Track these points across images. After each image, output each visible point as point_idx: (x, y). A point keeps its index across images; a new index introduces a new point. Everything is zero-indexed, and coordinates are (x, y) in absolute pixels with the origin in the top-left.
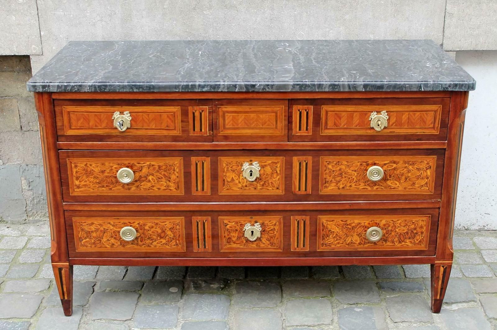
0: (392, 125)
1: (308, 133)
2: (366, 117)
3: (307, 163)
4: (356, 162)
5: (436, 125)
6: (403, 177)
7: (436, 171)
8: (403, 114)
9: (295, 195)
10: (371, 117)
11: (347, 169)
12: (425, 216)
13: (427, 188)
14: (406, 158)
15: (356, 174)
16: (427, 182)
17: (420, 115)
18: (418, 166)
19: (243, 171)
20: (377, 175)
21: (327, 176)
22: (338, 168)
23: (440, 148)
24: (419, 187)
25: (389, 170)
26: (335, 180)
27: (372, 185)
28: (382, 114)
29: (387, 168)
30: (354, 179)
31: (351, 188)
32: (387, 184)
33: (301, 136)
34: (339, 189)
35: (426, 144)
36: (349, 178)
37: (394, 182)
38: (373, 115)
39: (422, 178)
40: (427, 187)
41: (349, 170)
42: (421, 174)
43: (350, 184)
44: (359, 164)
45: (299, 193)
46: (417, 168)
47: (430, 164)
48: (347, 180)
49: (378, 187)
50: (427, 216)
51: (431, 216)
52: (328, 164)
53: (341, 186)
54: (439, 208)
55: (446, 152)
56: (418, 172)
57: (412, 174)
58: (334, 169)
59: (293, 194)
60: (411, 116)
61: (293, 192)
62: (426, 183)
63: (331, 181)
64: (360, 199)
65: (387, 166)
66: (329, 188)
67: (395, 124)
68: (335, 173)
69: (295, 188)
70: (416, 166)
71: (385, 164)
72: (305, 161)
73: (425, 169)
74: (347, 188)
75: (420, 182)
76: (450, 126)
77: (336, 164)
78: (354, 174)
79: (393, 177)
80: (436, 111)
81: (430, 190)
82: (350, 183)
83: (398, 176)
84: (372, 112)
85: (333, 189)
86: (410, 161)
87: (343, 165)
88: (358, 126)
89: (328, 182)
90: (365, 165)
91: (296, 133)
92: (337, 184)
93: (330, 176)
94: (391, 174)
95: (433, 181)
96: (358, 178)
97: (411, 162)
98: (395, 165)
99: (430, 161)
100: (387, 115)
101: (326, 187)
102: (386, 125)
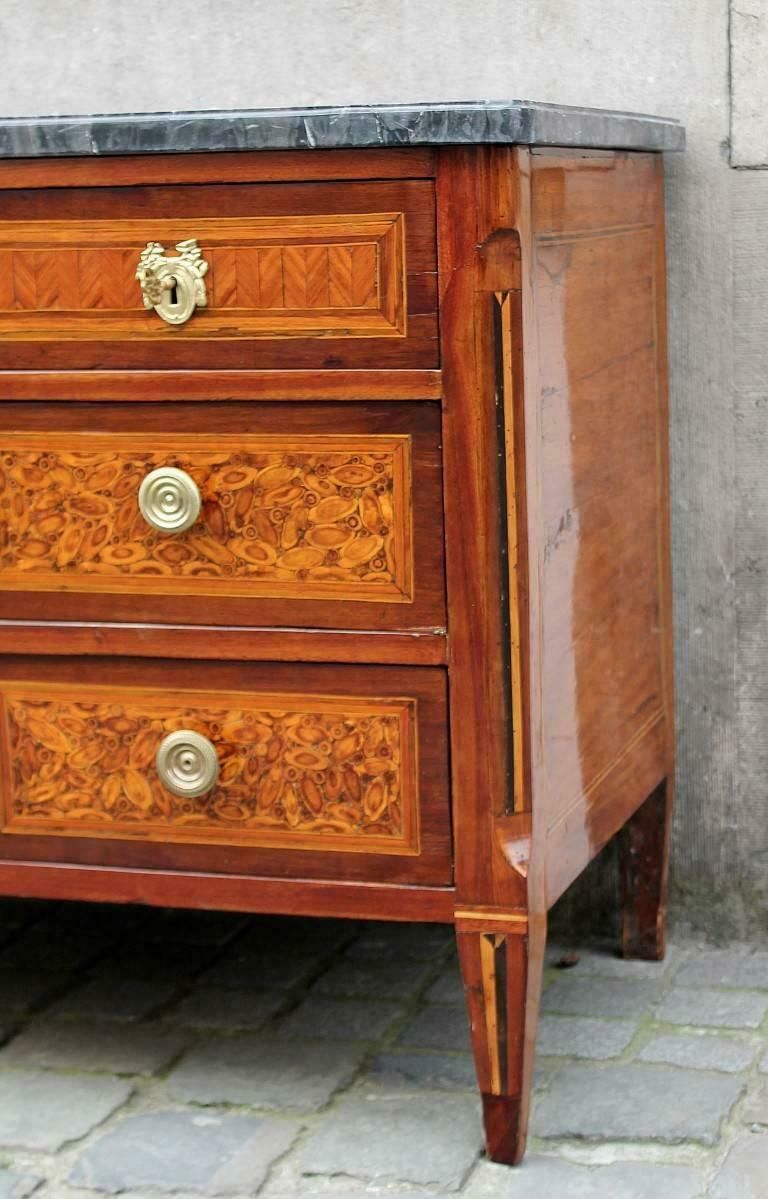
0: (224, 301)
2: (128, 265)
4: (109, 456)
5: (393, 300)
6: (290, 526)
7: (415, 500)
8: (264, 252)
10: (141, 264)
11: (80, 486)
12: (393, 704)
13: (388, 577)
14: (293, 443)
15: (112, 509)
16: (383, 549)
17: (325, 257)
18: (342, 475)
20: (173, 508)
22: (46, 482)
23: (416, 398)
24: (354, 571)
25: (235, 492)
26: (38, 530)
27: (175, 556)
28: (181, 254)
29: (224, 485)
30: (105, 527)
31: (101, 566)
32: (231, 552)
34: (56, 568)
35: (357, 380)
36: (89, 525)
37: (255, 547)
38: (152, 258)
39: (364, 532)
40: (386, 570)
41: (87, 488)
42: (358, 511)
43: (96, 550)
44: (119, 464)
46: (339, 487)
47: (389, 469)
48: (83, 532)
49: (198, 564)
50: (401, 703)
51: (415, 701)
52: (10, 462)
53: (65, 558)
54: (444, 667)
55: (445, 417)
56: (345, 505)
57: (321, 515)
58: (32, 486)
60: (292, 260)
62: (381, 555)
63: (26, 534)
64: (135, 616)
65: (222, 474)
66: (25, 564)
67: (233, 297)
68: (38, 502)
70: (332, 479)
71: (216, 468)
73: (369, 491)
74: (87, 565)
75: (356, 546)
76: (446, 298)
77: (36, 464)
78: (106, 506)
79: (251, 521)
80: (383, 239)
81: (399, 584)
82: (95, 544)
83: (268, 518)
84: (145, 246)
85: (34, 569)
86: (309, 456)
87: (62, 467)
88: (100, 305)
89: (14, 537)
90: (143, 471)
92: (48, 547)
93: (20, 514)
94: (241, 512)
95: (406, 547)
96: (123, 525)
97: (311, 462)
98: (252, 474)
99: (386, 456)
100: (200, 258)
101: (10, 560)
102: (202, 299)
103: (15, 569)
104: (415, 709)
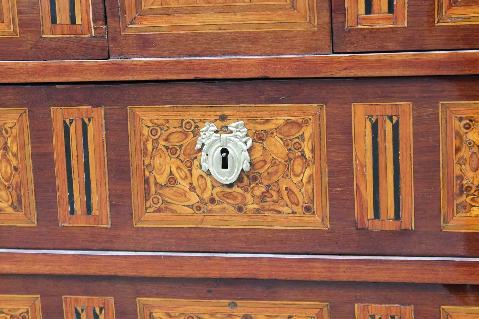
1: (396, 20)
3: (398, 122)
9: (364, 230)
19: (200, 150)
21: (466, 168)
33: (371, 31)
45: (376, 226)
52: (468, 127)
59: (357, 229)
61: (356, 223)
66: (476, 211)
69: (363, 208)
72: (391, 118)
89: (469, 188)
91: (357, 24)
93: (475, 170)
101: (464, 207)
103: (468, 214)
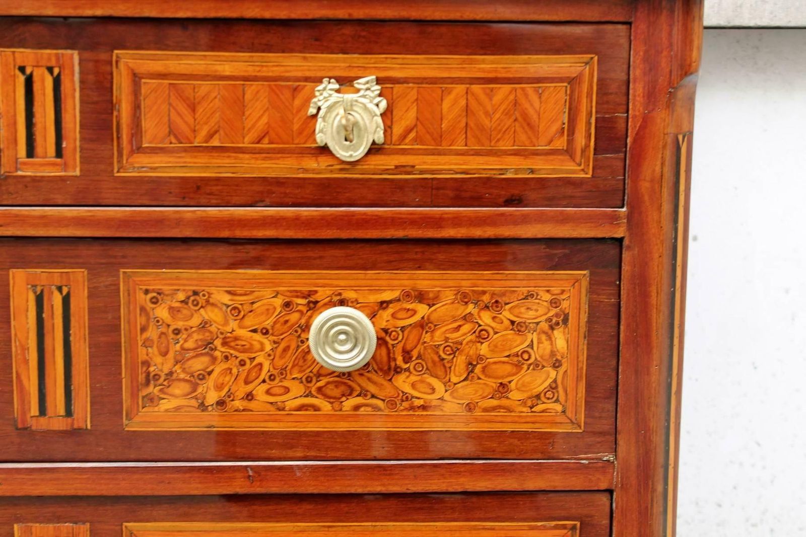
0: (403, 137)
1: (65, 167)
2: (297, 102)
3: (68, 294)
4: (268, 293)
5: (580, 140)
6: (460, 361)
7: (590, 331)
8: (444, 93)
9: (25, 431)
10: (315, 100)
11: (233, 324)
12: (556, 527)
13: (559, 408)
14: (465, 279)
15: (268, 347)
16: (555, 381)
17: (512, 97)
18: (516, 311)
20: (348, 347)
21: (153, 351)
22: (195, 321)
23: (600, 235)
24: (523, 402)
25: (403, 329)
26: (184, 370)
27: (336, 392)
28: (358, 91)
29: (392, 322)
30: (260, 365)
31: (252, 405)
32: (397, 388)
33: (34, 179)
34: (203, 407)
35: (540, 219)
36: (242, 363)
37: (422, 381)
38: (325, 94)
39: (537, 365)
40: (557, 401)
41: (241, 327)
42: (531, 345)
43: (249, 388)
44: (278, 302)
45: (43, 424)
46: (513, 322)
47: (565, 305)
48: (235, 371)
49: (360, 400)
50: (564, 527)
51: (578, 524)
52: (155, 301)
53: (212, 397)
54: (610, 492)
55: (626, 255)
56: (519, 339)
57: (494, 349)
58: (180, 324)
59: (17, 429)
60: (477, 99)
61: (15, 421)
62: (553, 387)
63: (171, 373)
64: (290, 453)
65: (390, 311)
66: (166, 404)
67: (412, 135)
68: (186, 341)
69: (25, 404)
70: (506, 314)
71: (384, 305)
72: (60, 289)
73: (545, 326)
74: (238, 404)
75: (527, 379)
76: (635, 141)
77: (184, 302)
78: (262, 344)
79: (419, 357)
80: (574, 81)
81: (569, 413)
82: (247, 382)
83: (437, 353)
84: (319, 81)
85: (178, 409)
86: (484, 293)
87: (213, 305)
88: (266, 140)
89: (156, 377)
90: (304, 309)
91: (17, 169)
92: (195, 387)
93: (165, 354)
94: (408, 347)
95: (578, 379)
96: (279, 363)
97: (486, 298)
98: (422, 310)
99: (563, 292)
100: (380, 95)
101: (152, 400)
102: (380, 137)
103: (156, 409)
104: (578, 531)
